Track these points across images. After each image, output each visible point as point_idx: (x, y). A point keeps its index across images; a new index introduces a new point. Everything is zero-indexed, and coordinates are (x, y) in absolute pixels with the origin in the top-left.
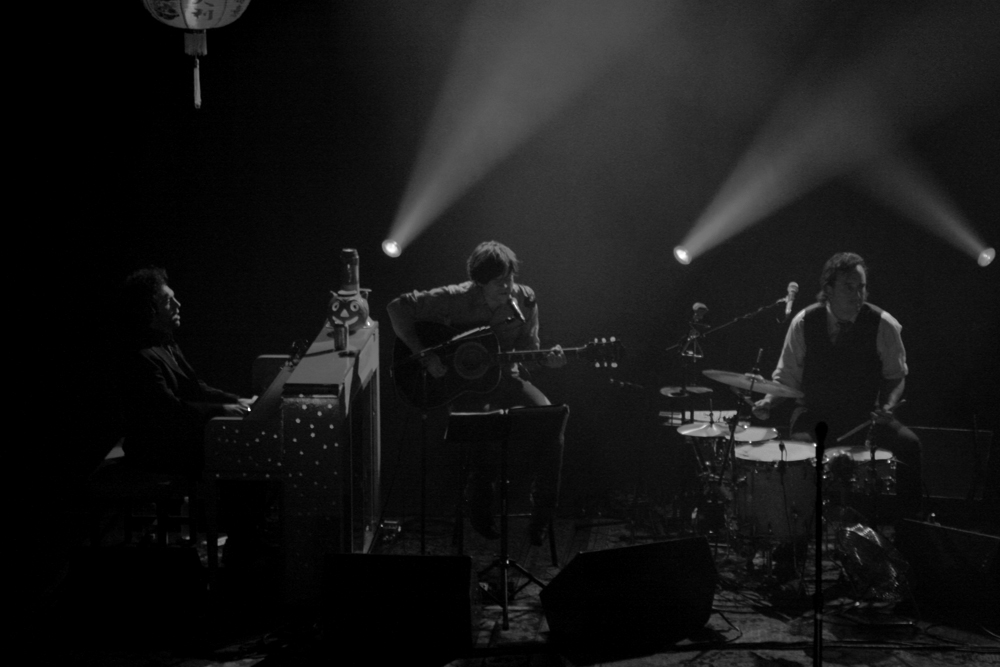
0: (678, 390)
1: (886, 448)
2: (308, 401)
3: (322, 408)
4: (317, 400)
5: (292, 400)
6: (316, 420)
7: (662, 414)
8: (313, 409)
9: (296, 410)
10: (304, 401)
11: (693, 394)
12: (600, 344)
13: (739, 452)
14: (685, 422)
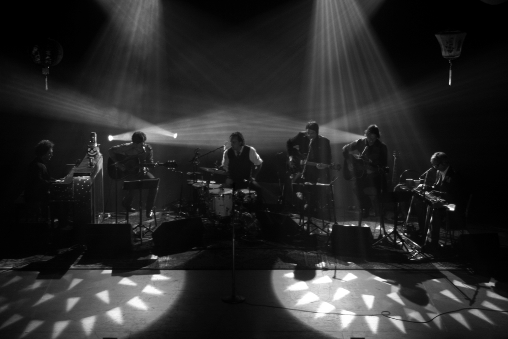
0: (192, 173)
1: (253, 190)
2: (81, 178)
3: (85, 180)
4: (84, 178)
5: (76, 178)
6: (84, 184)
7: (188, 180)
8: (83, 181)
9: (77, 181)
10: (80, 178)
11: (197, 174)
12: (170, 162)
13: (210, 191)
14: (195, 183)
